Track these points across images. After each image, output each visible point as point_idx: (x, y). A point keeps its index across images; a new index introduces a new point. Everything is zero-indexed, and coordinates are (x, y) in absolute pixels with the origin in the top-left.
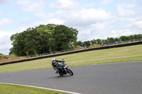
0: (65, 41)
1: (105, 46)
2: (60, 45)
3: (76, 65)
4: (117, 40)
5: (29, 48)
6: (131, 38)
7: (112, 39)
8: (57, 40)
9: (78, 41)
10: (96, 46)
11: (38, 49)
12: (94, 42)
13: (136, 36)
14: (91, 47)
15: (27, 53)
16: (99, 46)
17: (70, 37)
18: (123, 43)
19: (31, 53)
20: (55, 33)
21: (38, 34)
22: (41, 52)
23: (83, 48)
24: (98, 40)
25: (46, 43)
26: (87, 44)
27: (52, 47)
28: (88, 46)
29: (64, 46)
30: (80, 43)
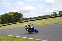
1: (33, 20)
2: (17, 19)
3: (23, 27)
4: (37, 17)
5: (5, 21)
6: (42, 17)
7: (35, 17)
9: (23, 18)
10: (30, 20)
11: (8, 21)
12: (29, 18)
13: (44, 16)
14: (28, 20)
15: (4, 23)
16: (31, 20)
18: (39, 19)
19: (6, 23)
22: (10, 22)
23: (25, 21)
24: (31, 18)
25: (11, 19)
26: (26, 19)
27: (14, 20)
28: (27, 20)
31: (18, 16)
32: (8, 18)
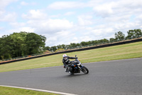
0: (35, 46)
1: (69, 50)
2: (31, 50)
4: (78, 45)
5: (4, 53)
6: (90, 43)
7: (74, 44)
8: (28, 45)
9: (46, 46)
10: (61, 50)
11: (12, 53)
12: (59, 47)
14: (57, 51)
16: (64, 50)
17: (40, 43)
18: (83, 48)
19: (6, 57)
20: (27, 40)
21: (12, 40)
22: (15, 56)
24: (63, 46)
25: (19, 48)
26: (54, 48)
28: (54, 50)
29: (34, 50)
30: (48, 48)
31: (33, 40)
32: (10, 45)
